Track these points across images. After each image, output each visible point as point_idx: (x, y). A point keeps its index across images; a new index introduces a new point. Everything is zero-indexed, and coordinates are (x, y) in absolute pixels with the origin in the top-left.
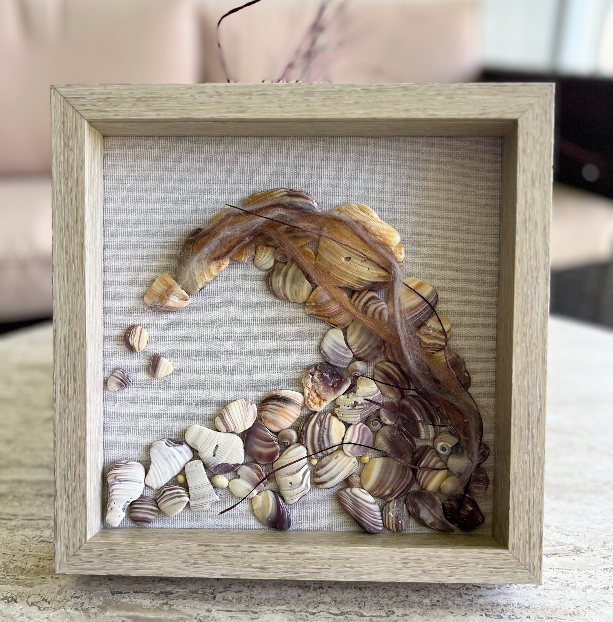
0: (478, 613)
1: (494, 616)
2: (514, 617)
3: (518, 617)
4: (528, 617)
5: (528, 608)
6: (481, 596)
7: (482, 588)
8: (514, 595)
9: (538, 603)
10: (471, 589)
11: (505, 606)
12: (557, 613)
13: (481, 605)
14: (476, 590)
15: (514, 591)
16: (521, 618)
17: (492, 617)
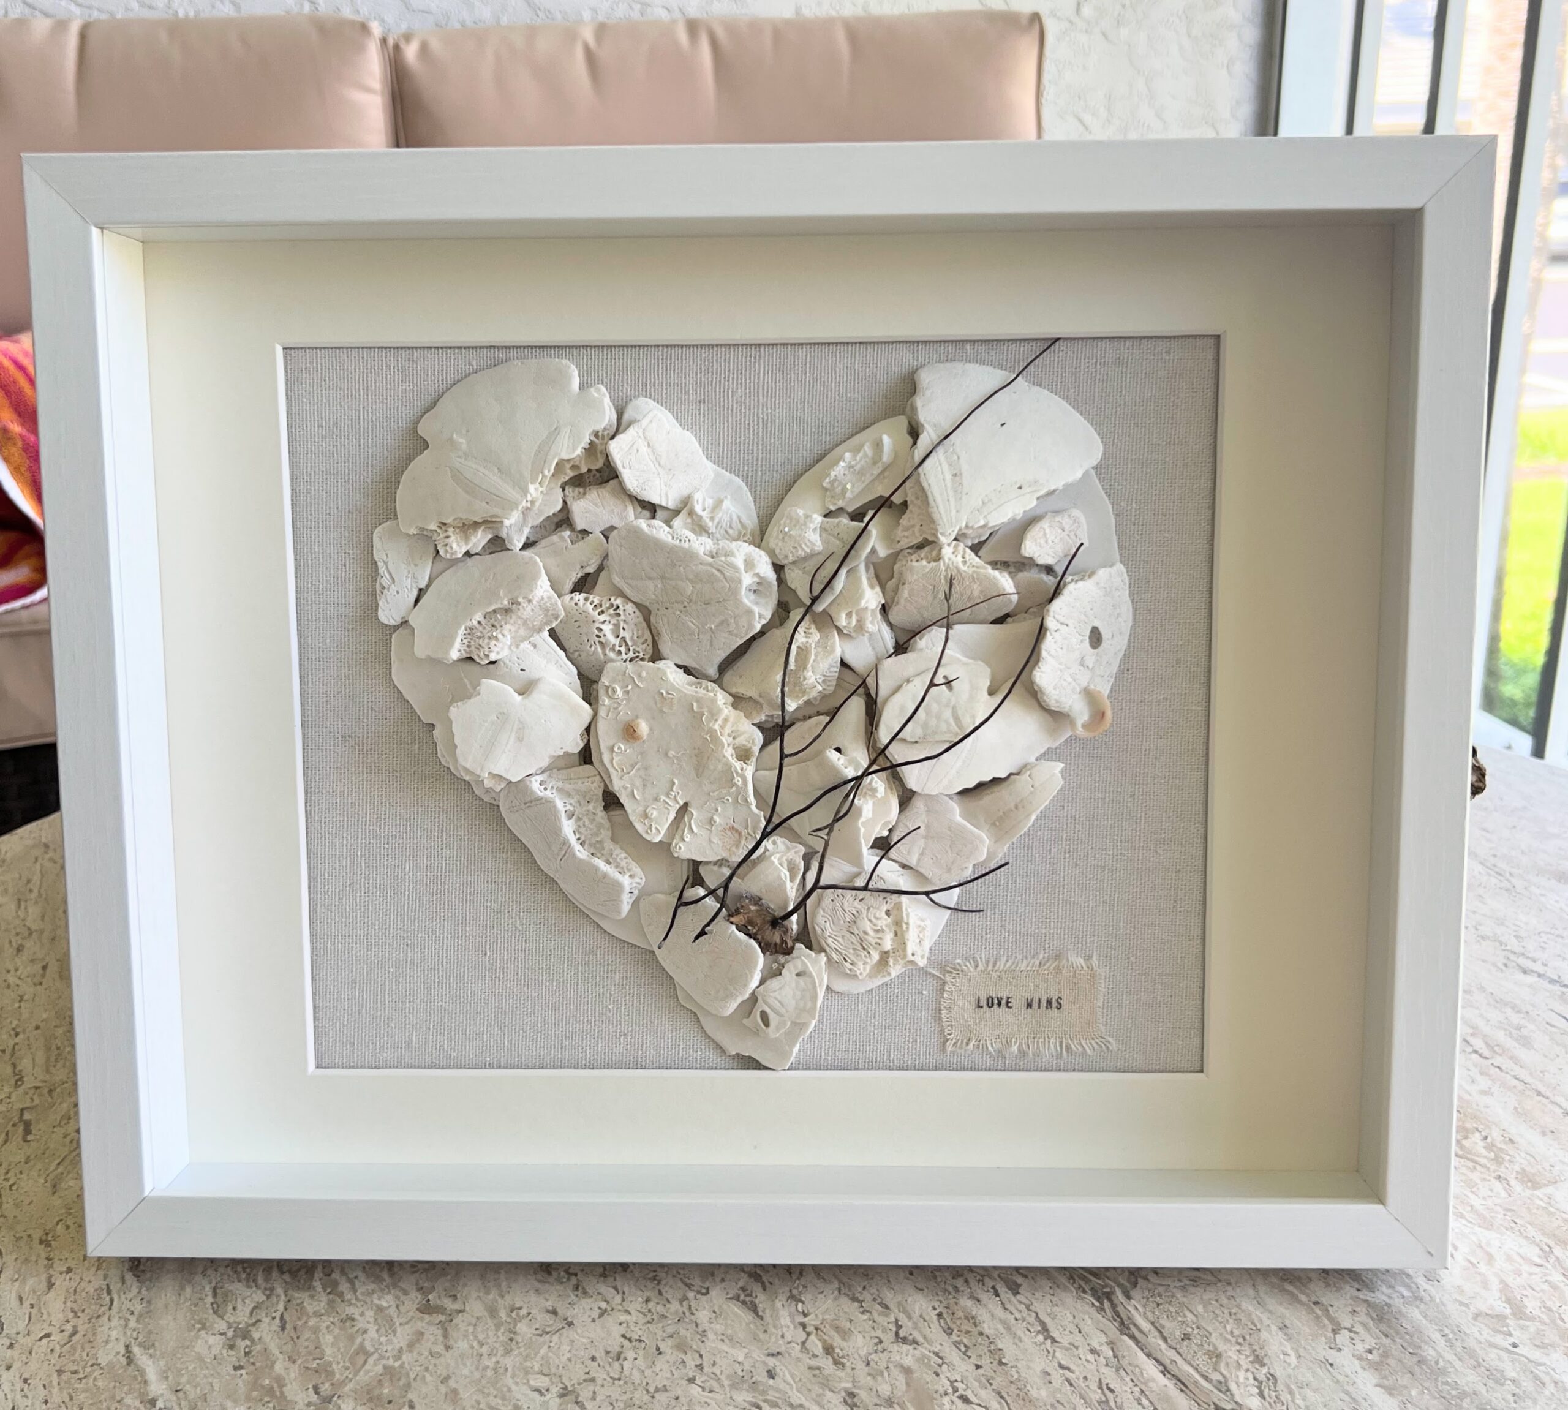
0: (936, 1304)
1: (946, 1323)
2: (963, 1349)
3: (969, 1354)
4: (978, 1367)
5: (1001, 1363)
6: (978, 1301)
7: (998, 1299)
8: (1017, 1341)
9: (1023, 1375)
10: (983, 1285)
11: (981, 1334)
12: (1021, 1402)
13: (956, 1304)
14: (988, 1291)
15: (1025, 1339)
16: (970, 1357)
17: (942, 1321)
